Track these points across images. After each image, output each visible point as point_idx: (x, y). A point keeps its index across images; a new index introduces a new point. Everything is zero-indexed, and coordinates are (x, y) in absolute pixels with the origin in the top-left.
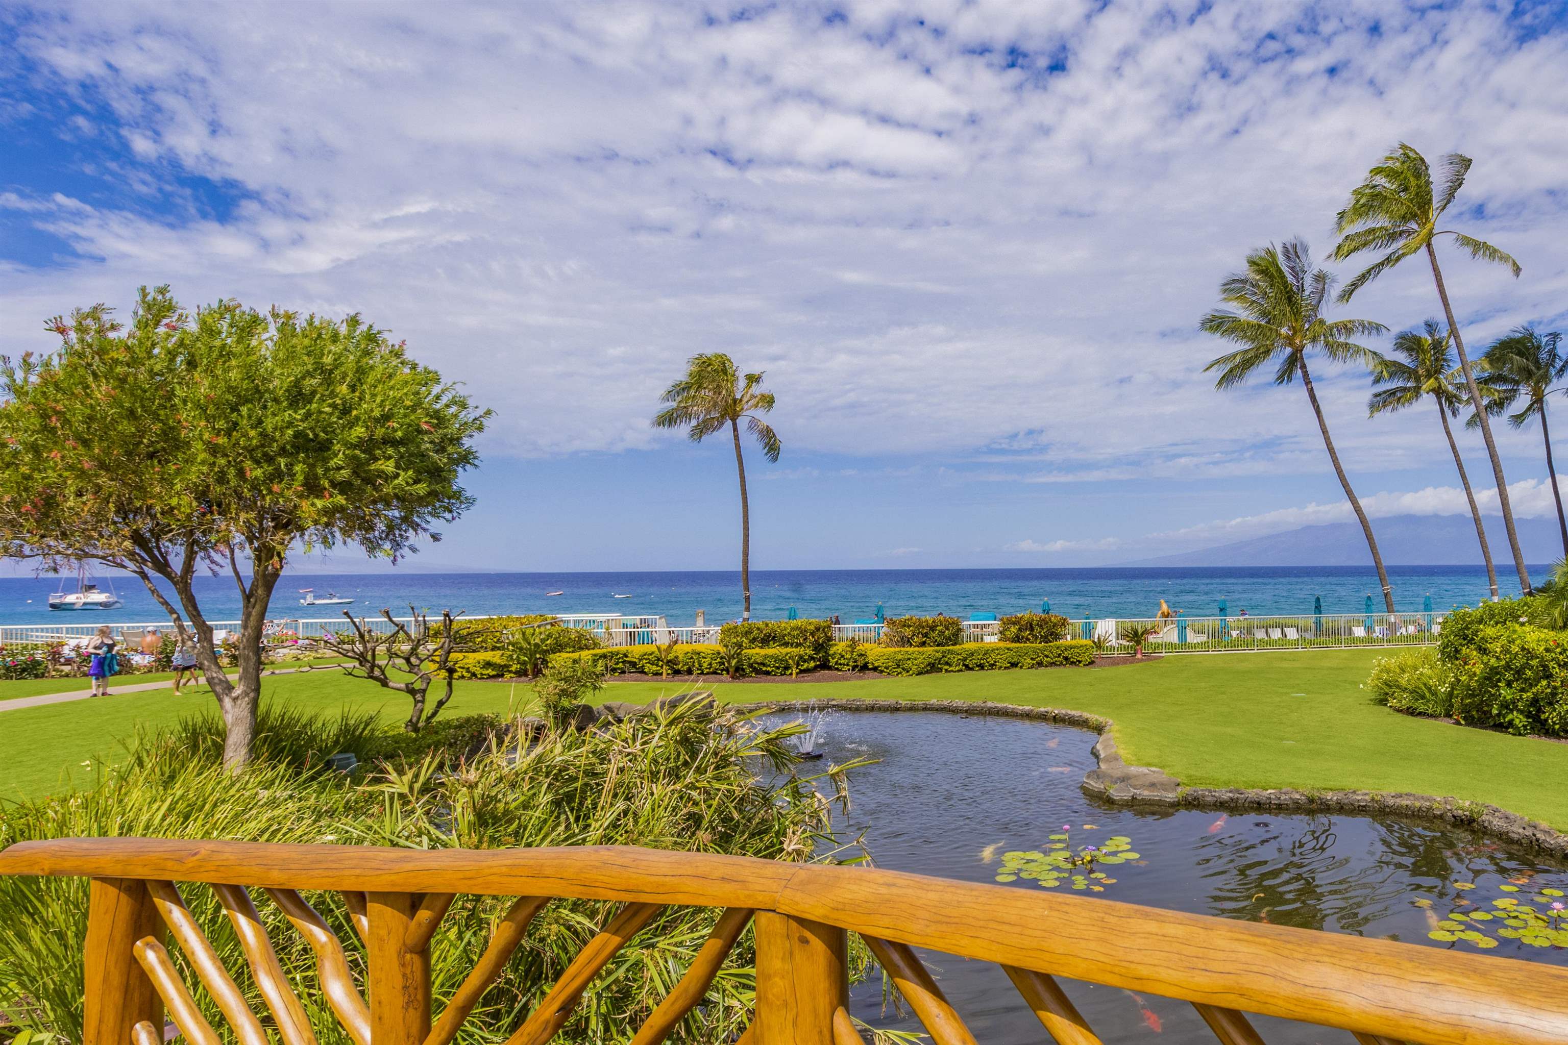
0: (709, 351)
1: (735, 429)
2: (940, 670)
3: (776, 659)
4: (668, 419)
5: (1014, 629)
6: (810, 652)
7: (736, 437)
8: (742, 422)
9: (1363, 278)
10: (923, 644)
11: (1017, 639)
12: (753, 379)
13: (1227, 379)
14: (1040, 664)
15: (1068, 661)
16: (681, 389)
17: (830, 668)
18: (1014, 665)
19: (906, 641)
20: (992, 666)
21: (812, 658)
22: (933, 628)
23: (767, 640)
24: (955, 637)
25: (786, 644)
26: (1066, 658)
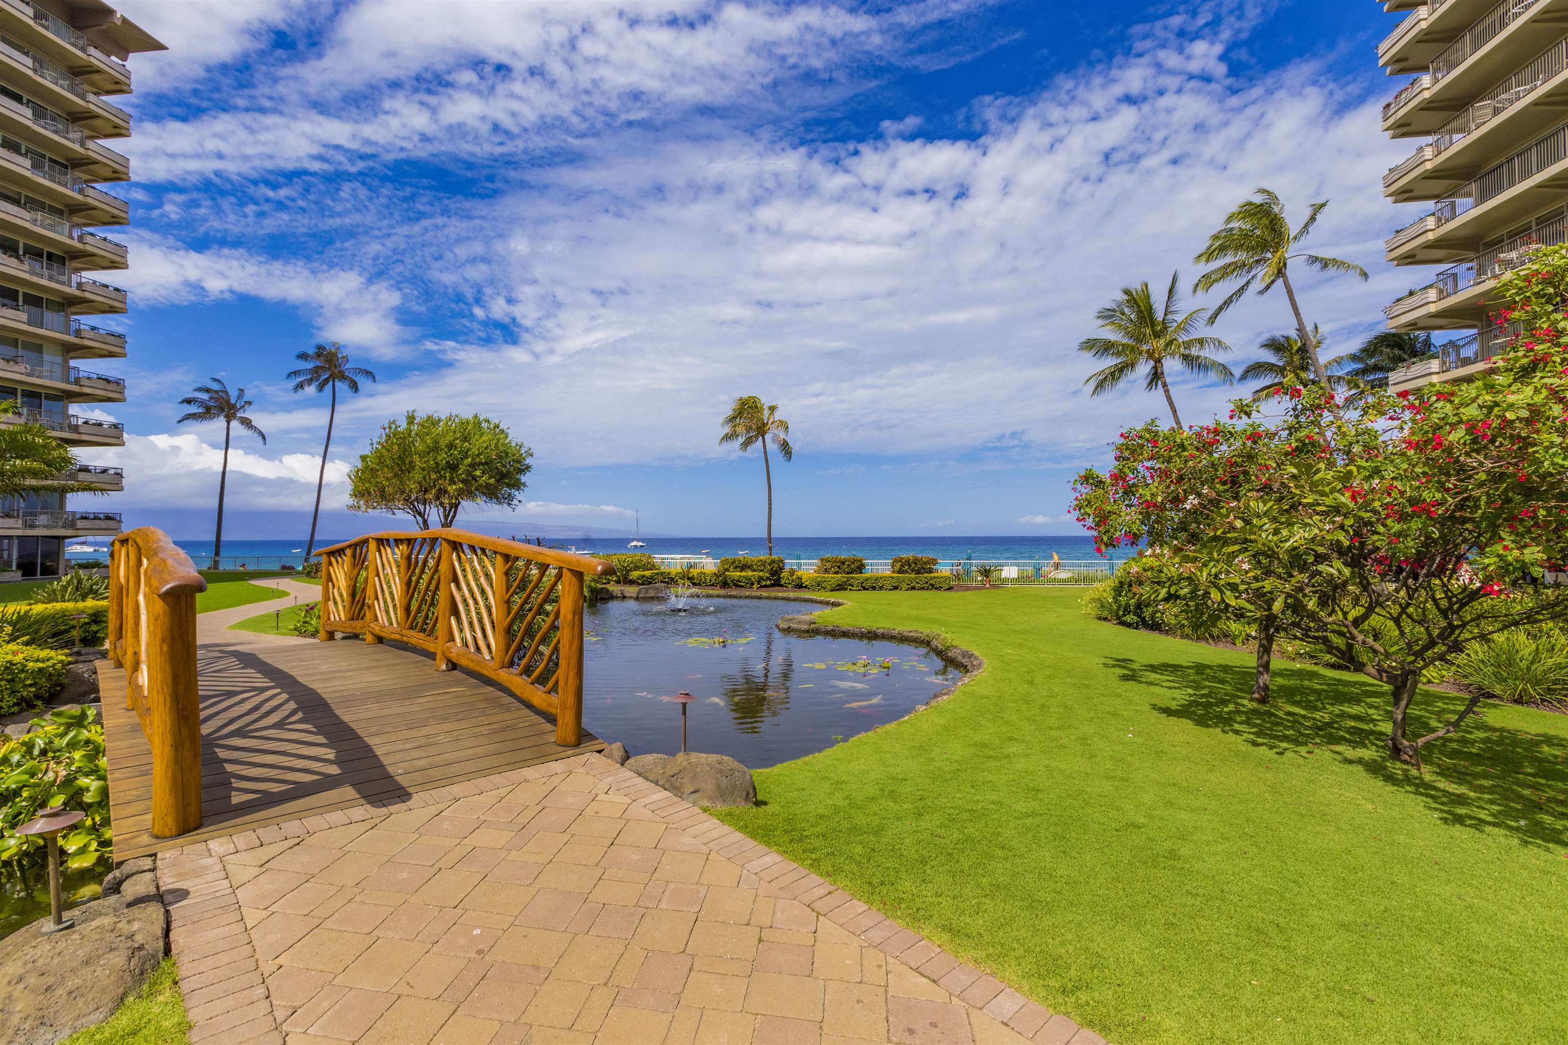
0: (745, 395)
1: (764, 442)
2: (846, 589)
3: (746, 578)
4: (728, 438)
5: (898, 565)
6: (767, 575)
7: (765, 447)
8: (768, 437)
9: (1227, 303)
10: (837, 573)
11: (900, 572)
12: (772, 409)
13: (1100, 386)
14: (913, 588)
15: (933, 587)
16: (732, 419)
17: (782, 586)
18: (896, 588)
19: (827, 571)
20: (881, 588)
21: (768, 579)
22: (843, 563)
23: (744, 567)
24: (861, 568)
25: (754, 570)
26: (932, 585)
